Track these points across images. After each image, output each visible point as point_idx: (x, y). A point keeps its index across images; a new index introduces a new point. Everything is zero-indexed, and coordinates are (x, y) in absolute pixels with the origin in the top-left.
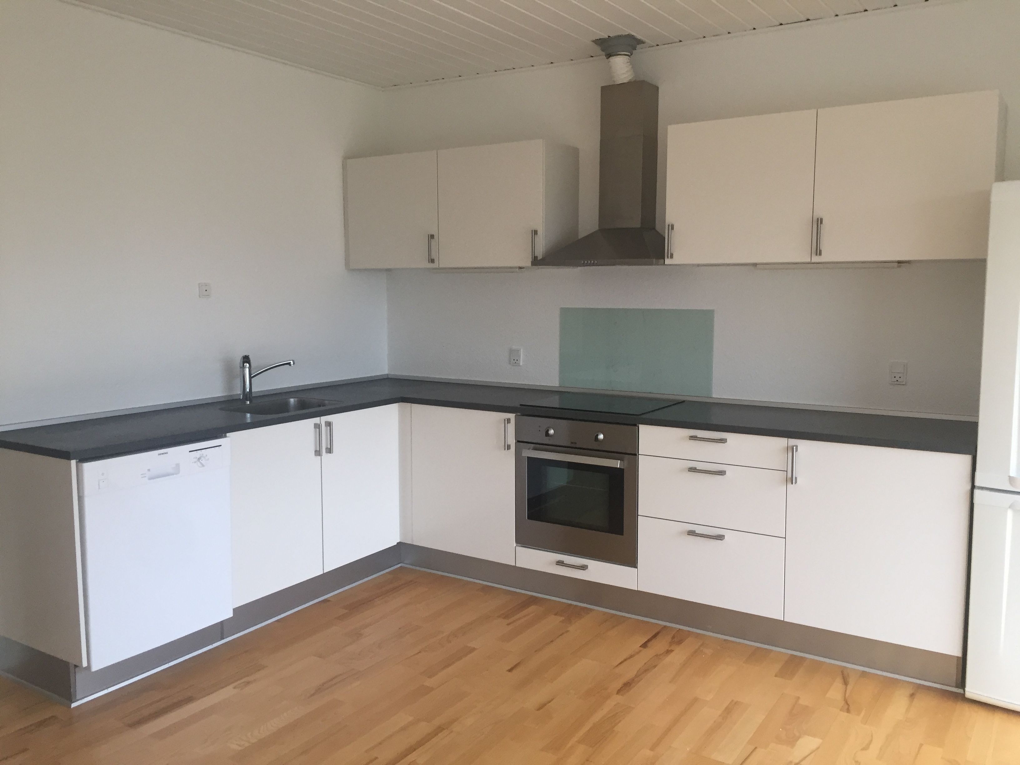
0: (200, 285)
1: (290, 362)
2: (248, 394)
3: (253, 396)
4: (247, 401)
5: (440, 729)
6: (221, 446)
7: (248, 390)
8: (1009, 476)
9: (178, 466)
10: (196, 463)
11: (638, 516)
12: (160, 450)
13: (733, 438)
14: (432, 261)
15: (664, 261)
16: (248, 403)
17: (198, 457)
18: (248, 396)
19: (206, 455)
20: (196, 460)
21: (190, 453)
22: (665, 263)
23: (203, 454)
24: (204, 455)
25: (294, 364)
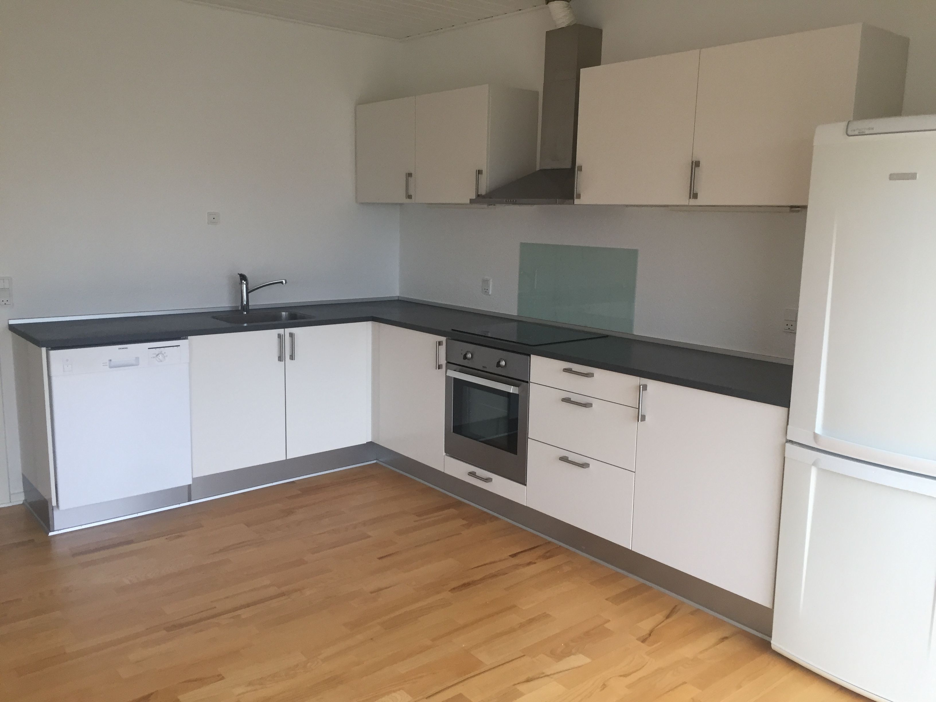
0: (210, 214)
1: (282, 282)
2: (245, 306)
3: (250, 309)
4: (245, 312)
5: (283, 594)
6: (179, 346)
7: (245, 303)
8: (814, 433)
9: (137, 359)
10: (155, 358)
11: (528, 439)
12: (120, 346)
13: (598, 373)
14: (409, 197)
15: (574, 201)
16: (245, 313)
17: (157, 353)
18: (245, 308)
19: (165, 353)
20: (155, 356)
21: (149, 349)
22: (575, 203)
23: (161, 352)
24: (163, 352)
25: (286, 282)
